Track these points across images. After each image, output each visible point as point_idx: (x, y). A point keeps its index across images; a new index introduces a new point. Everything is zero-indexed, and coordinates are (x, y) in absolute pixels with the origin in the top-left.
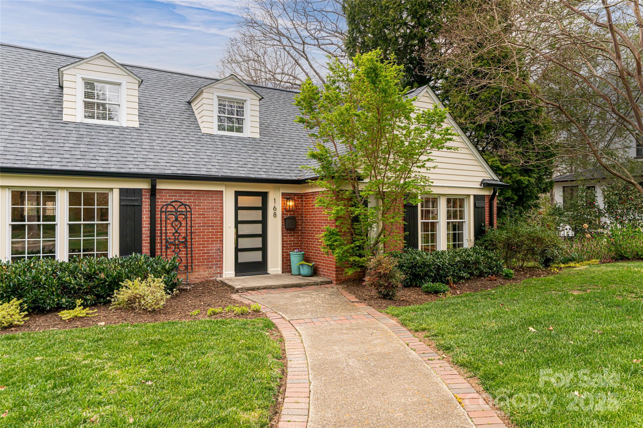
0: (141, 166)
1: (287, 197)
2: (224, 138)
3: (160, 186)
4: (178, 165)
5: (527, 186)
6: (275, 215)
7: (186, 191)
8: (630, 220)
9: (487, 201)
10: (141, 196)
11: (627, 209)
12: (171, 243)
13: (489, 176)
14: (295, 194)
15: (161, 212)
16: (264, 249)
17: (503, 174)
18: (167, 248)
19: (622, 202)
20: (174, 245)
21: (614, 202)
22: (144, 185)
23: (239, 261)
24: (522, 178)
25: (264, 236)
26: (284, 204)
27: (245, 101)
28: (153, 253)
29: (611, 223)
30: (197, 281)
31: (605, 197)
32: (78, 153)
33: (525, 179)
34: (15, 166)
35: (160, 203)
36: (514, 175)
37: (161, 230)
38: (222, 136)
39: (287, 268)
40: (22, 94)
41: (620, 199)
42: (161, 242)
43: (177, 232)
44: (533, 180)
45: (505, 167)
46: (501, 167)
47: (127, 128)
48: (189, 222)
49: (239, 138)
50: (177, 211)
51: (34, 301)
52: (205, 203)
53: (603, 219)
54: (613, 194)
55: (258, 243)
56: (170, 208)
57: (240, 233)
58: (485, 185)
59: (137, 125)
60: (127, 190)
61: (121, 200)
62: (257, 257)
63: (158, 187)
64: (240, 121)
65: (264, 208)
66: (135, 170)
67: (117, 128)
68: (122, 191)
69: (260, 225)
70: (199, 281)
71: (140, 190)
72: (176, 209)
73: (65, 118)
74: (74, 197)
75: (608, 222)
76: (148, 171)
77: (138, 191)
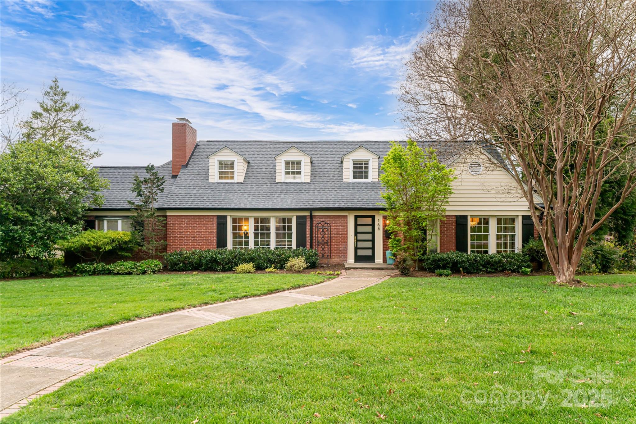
0: (306, 205)
1: (385, 218)
2: (356, 184)
3: (315, 214)
4: (324, 203)
6: (379, 229)
7: (328, 216)
10: (306, 219)
12: (321, 243)
15: (316, 227)
16: (373, 248)
18: (318, 245)
20: (322, 244)
22: (307, 214)
23: (358, 254)
25: (373, 241)
26: (383, 222)
27: (369, 160)
28: (311, 247)
30: (334, 264)
32: (280, 199)
34: (255, 207)
35: (315, 222)
37: (315, 236)
38: (354, 183)
39: (385, 260)
40: (261, 169)
42: (315, 243)
43: (323, 237)
47: (304, 183)
48: (329, 232)
49: (365, 183)
50: (323, 227)
51: (258, 264)
52: (338, 222)
55: (369, 245)
56: (320, 225)
57: (358, 239)
59: (309, 181)
60: (300, 216)
61: (297, 221)
62: (369, 253)
63: (313, 214)
64: (367, 172)
65: (373, 225)
66: (303, 207)
67: (299, 183)
68: (297, 216)
69: (371, 235)
70: (335, 264)
71: (306, 216)
72: (323, 226)
73: (277, 181)
74: (278, 220)
76: (309, 207)
77: (305, 217)
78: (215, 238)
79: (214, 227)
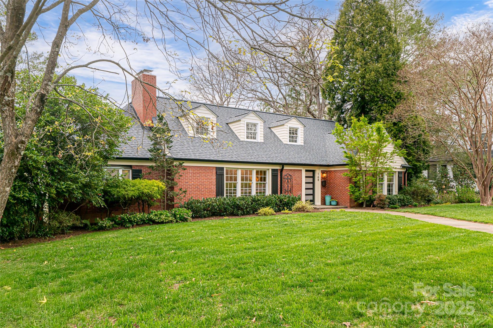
1: (323, 172)
2: (291, 145)
3: (285, 168)
5: (419, 167)
6: (318, 180)
7: (291, 170)
8: (465, 184)
9: (403, 174)
10: (278, 172)
11: (464, 178)
13: (404, 163)
14: (325, 171)
15: (284, 178)
16: (313, 194)
17: (408, 161)
18: (285, 193)
19: (462, 174)
20: (287, 192)
21: (458, 175)
22: (279, 167)
24: (417, 163)
25: (313, 189)
26: (322, 175)
28: (281, 193)
29: (457, 185)
31: (453, 172)
33: (418, 164)
35: (284, 173)
36: (413, 162)
37: (283, 186)
39: (324, 202)
41: (461, 173)
42: (283, 191)
43: (288, 186)
44: (422, 164)
45: (409, 158)
46: (408, 158)
47: (260, 143)
48: (292, 183)
49: (295, 145)
50: (288, 178)
52: (296, 174)
53: (452, 184)
54: (457, 171)
55: (311, 192)
56: (286, 177)
57: (307, 187)
58: (403, 167)
59: (263, 141)
60: (274, 169)
61: (272, 174)
64: (296, 138)
65: (313, 177)
68: (272, 170)
69: (312, 184)
73: (242, 139)
74: (257, 172)
75: (455, 185)
76: (281, 162)
77: (277, 170)
78: (215, 187)
79: (214, 177)
